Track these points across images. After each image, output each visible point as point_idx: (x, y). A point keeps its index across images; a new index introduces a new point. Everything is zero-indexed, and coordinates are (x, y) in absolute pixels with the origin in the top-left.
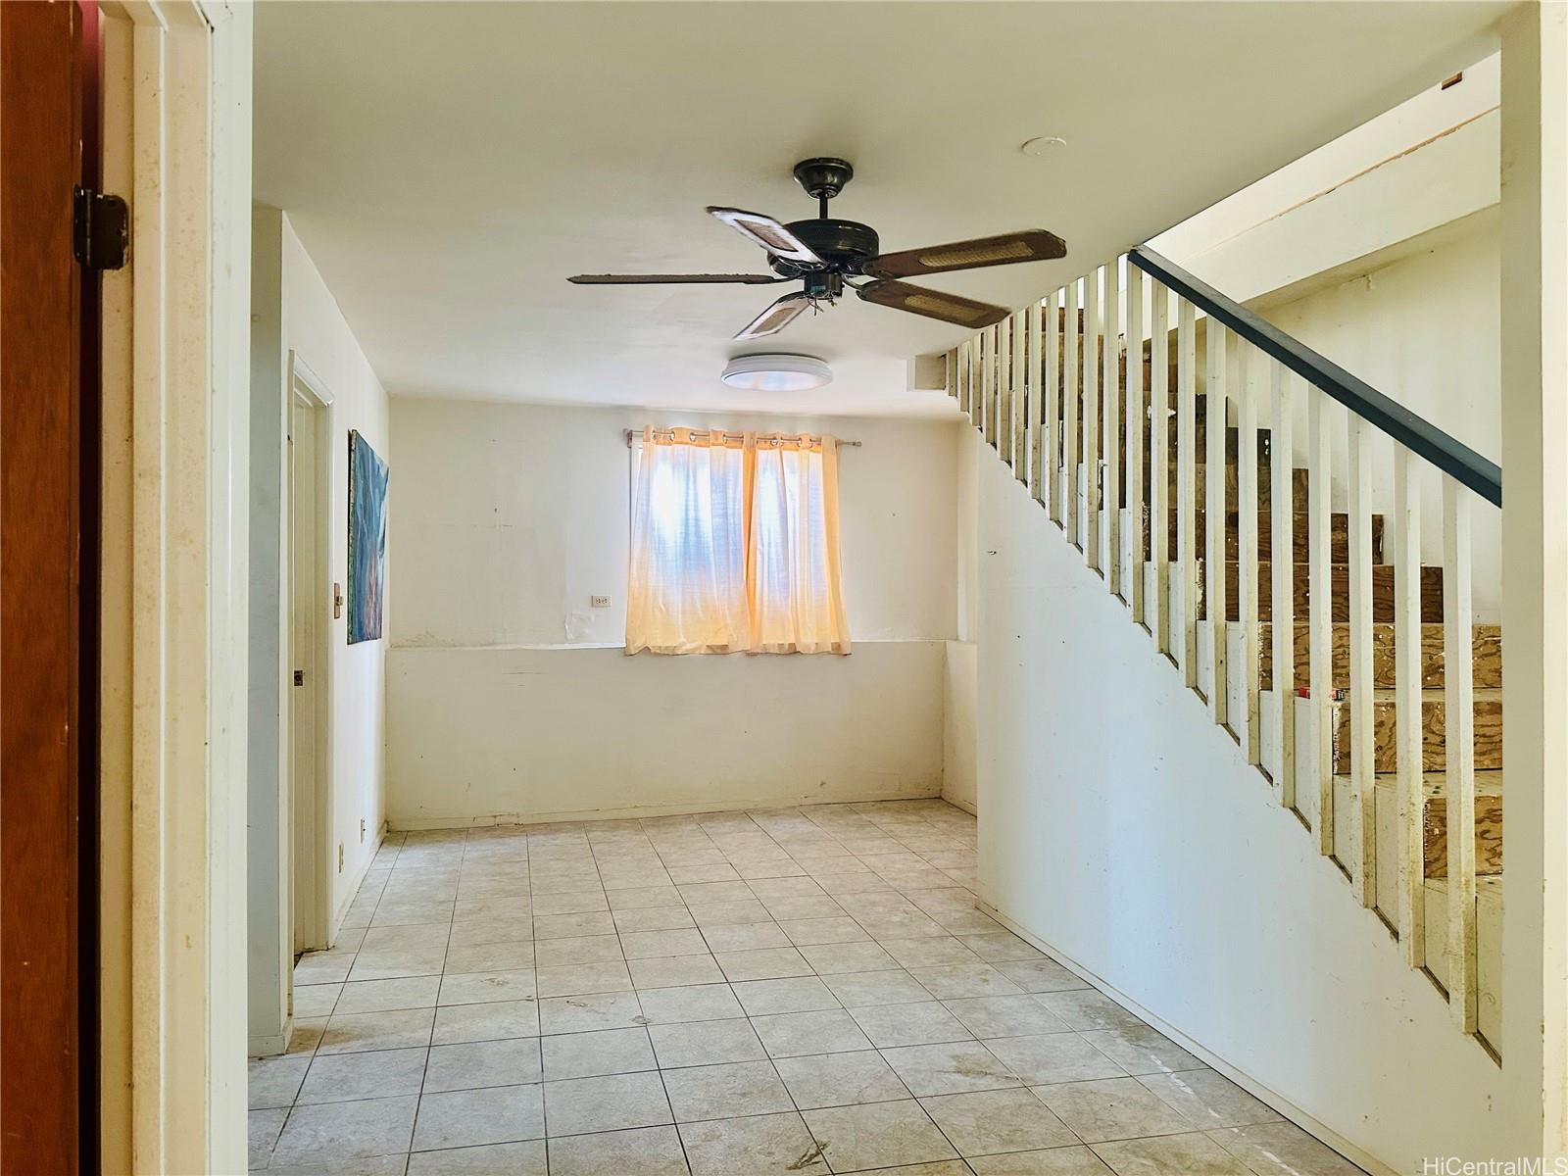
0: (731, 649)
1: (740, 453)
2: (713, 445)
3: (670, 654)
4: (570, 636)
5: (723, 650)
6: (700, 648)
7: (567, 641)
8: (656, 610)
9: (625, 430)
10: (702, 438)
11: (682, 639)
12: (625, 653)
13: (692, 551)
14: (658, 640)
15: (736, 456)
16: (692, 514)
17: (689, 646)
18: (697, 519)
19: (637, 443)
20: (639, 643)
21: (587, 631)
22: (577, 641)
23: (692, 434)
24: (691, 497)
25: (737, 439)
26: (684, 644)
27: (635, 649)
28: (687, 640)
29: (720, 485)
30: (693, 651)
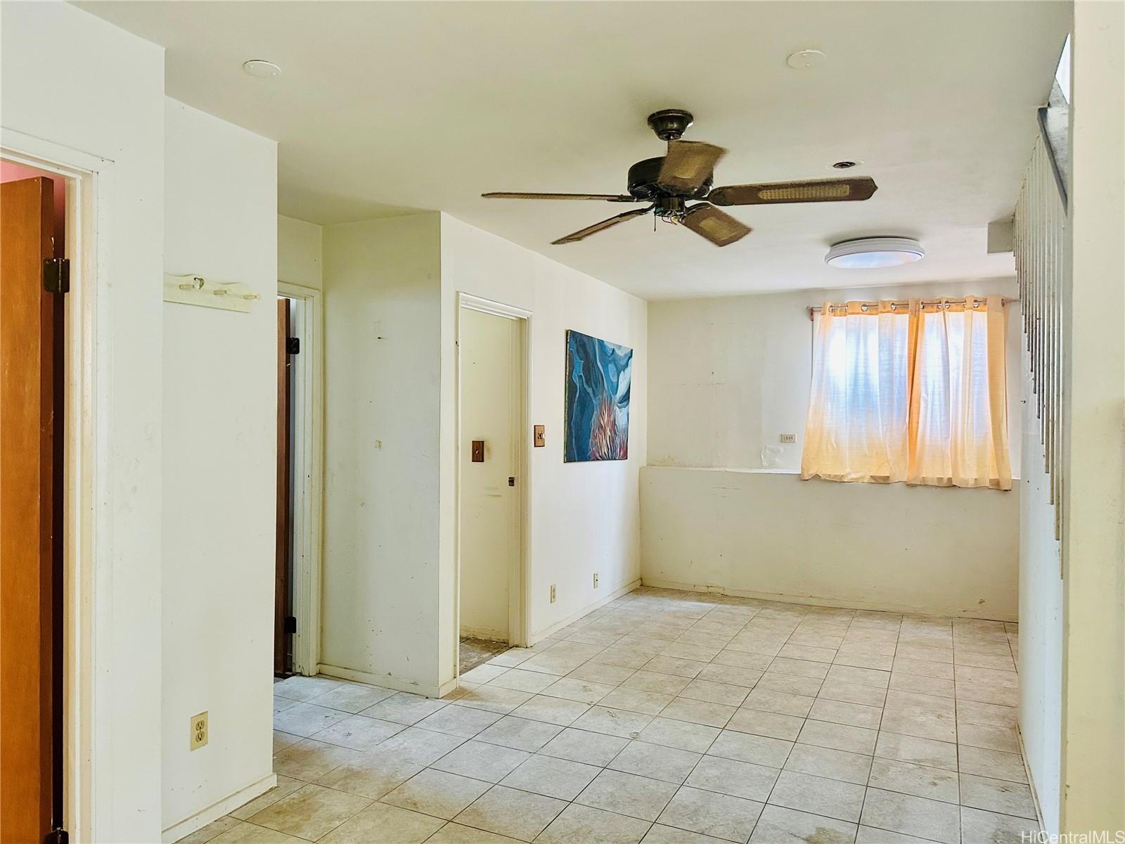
0: (892, 479)
1: (906, 316)
2: (881, 312)
3: (838, 481)
4: (765, 464)
5: (885, 481)
6: (863, 477)
7: (761, 467)
8: (829, 445)
9: (807, 308)
10: (872, 308)
11: (848, 470)
12: (801, 479)
13: (860, 398)
14: (827, 470)
15: (903, 320)
16: (861, 370)
17: (853, 476)
18: (866, 374)
19: (817, 316)
20: (813, 472)
21: (777, 460)
22: (770, 466)
23: (864, 306)
24: (862, 357)
25: (901, 307)
26: (849, 474)
27: (810, 475)
28: (853, 470)
29: (887, 345)
30: (857, 480)
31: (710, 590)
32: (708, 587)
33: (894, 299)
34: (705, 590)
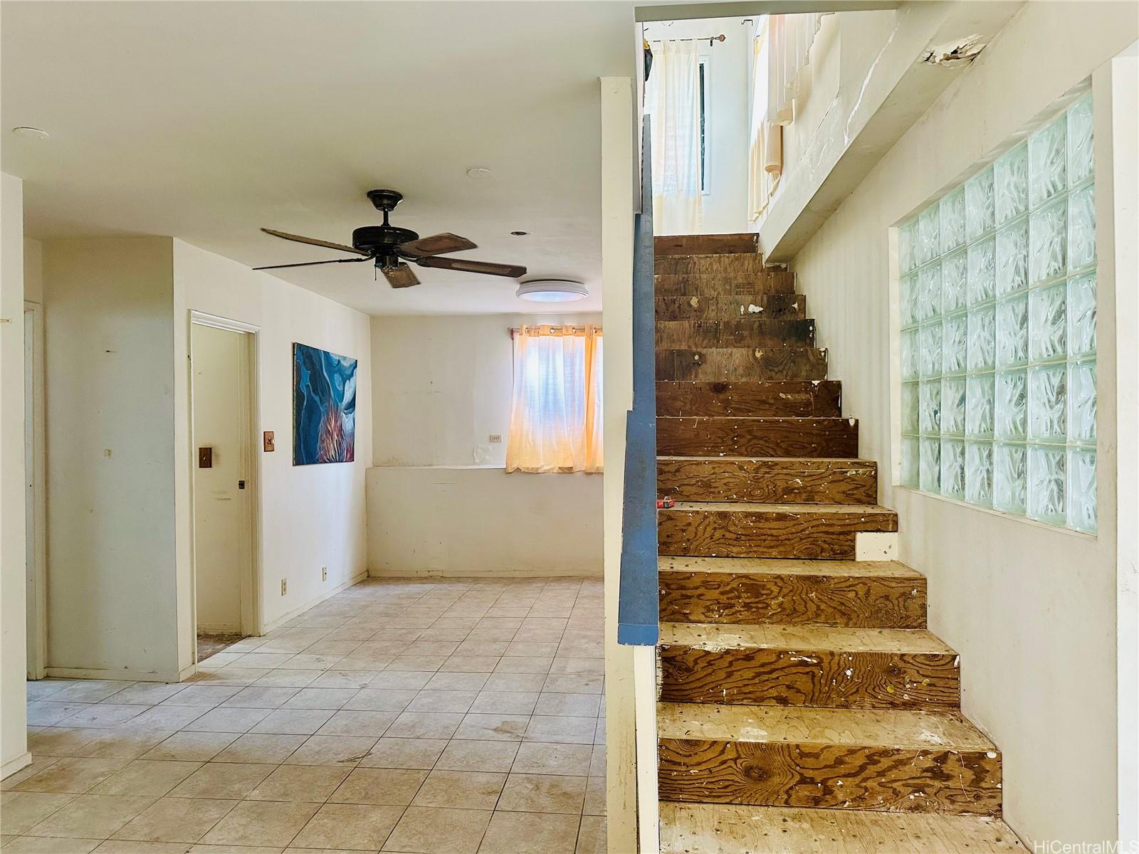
0: (574, 470)
1: (583, 339)
2: (565, 335)
3: (534, 473)
4: (477, 461)
5: (569, 470)
6: (552, 469)
7: (475, 464)
8: (528, 444)
9: (508, 329)
10: (557, 330)
11: (542, 463)
12: (506, 472)
13: (550, 407)
14: (526, 463)
15: (581, 341)
16: (551, 381)
17: (546, 468)
18: (555, 384)
19: (516, 336)
20: (515, 466)
21: (487, 457)
22: (481, 463)
23: (552, 329)
24: (551, 370)
25: (579, 330)
26: (543, 466)
27: (512, 468)
28: (546, 461)
29: (570, 362)
30: (548, 471)
31: (431, 574)
32: (429, 571)
33: (574, 325)
34: (426, 574)
